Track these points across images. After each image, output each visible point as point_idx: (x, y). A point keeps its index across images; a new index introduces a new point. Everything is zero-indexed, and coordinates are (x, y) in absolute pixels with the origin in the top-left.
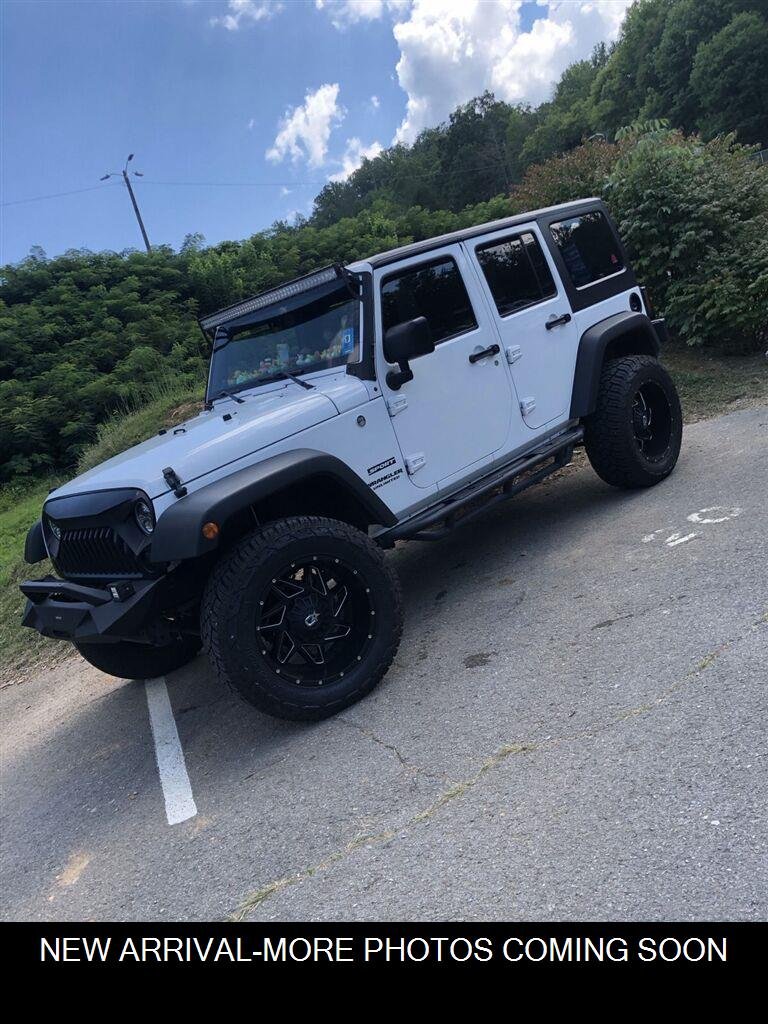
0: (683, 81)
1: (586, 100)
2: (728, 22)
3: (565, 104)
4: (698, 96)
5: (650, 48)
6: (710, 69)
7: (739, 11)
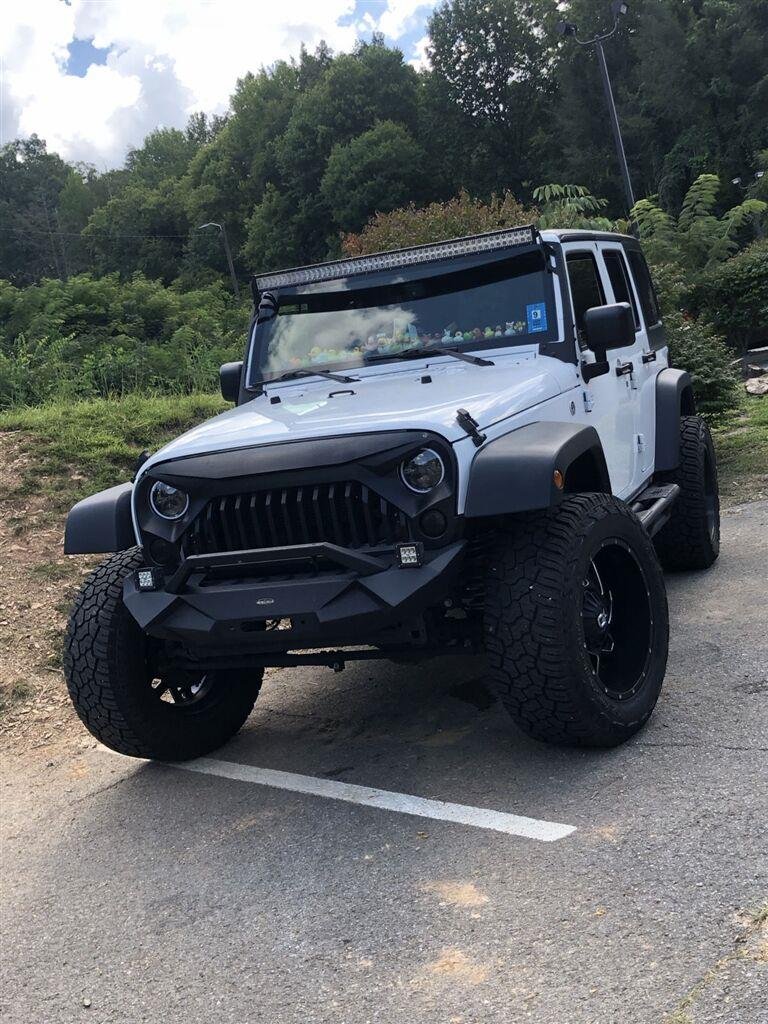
0: (312, 185)
1: (180, 179)
2: (369, 128)
3: (152, 178)
4: (329, 207)
5: (271, 136)
6: (345, 178)
7: (383, 118)
